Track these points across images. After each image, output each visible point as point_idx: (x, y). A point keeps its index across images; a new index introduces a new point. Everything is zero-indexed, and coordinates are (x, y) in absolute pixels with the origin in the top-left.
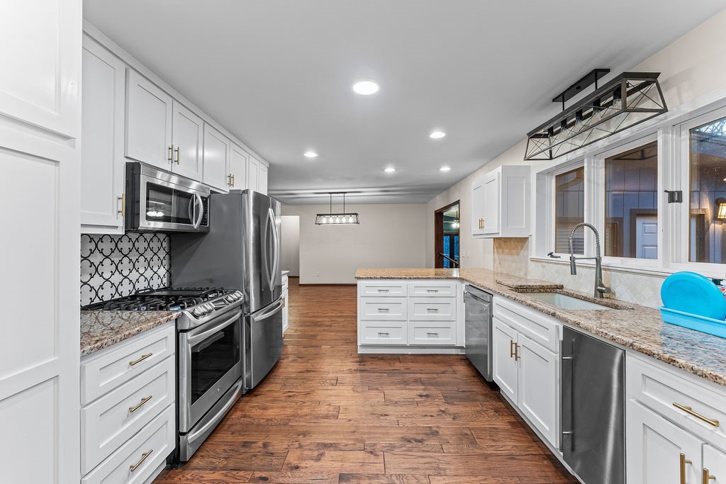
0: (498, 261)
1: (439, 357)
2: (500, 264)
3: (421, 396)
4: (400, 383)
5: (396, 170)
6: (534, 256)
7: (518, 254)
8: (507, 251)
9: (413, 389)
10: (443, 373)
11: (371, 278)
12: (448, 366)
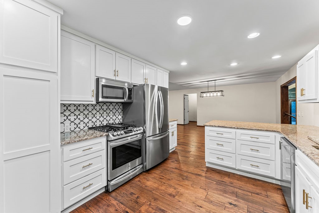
3: (231, 204)
5: (238, 64)
9: (227, 197)
11: (212, 126)
12: (265, 190)
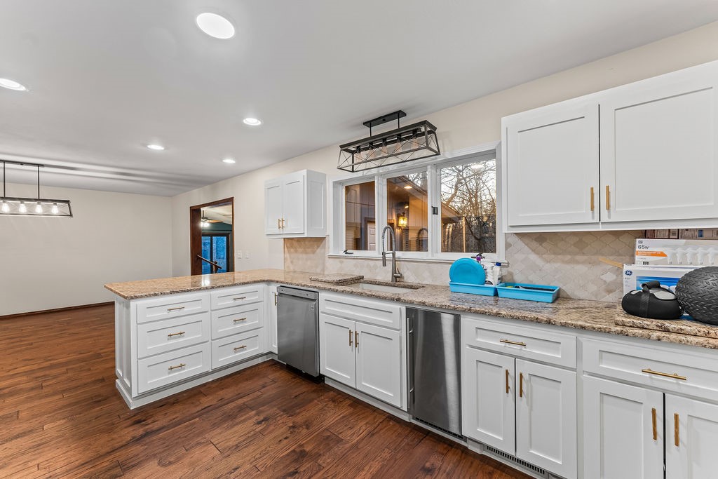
0: (289, 261)
1: (249, 372)
2: (292, 262)
3: (260, 423)
4: (224, 421)
5: (165, 149)
6: (331, 254)
7: (314, 252)
8: (300, 250)
9: (245, 420)
10: (264, 387)
11: (156, 295)
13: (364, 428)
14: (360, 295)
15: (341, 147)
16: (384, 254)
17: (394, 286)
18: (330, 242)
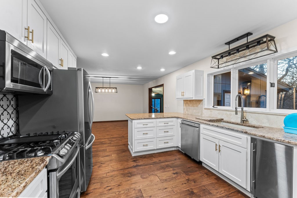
0: (186, 109)
1: (169, 153)
2: (187, 110)
4: (161, 169)
5: (142, 68)
6: (206, 107)
7: (197, 106)
8: (191, 105)
9: (169, 171)
10: (175, 160)
11: (140, 119)
12: (175, 156)
13: (223, 192)
14: (222, 128)
15: (212, 57)
16: (236, 108)
17: (242, 125)
18: (205, 102)
